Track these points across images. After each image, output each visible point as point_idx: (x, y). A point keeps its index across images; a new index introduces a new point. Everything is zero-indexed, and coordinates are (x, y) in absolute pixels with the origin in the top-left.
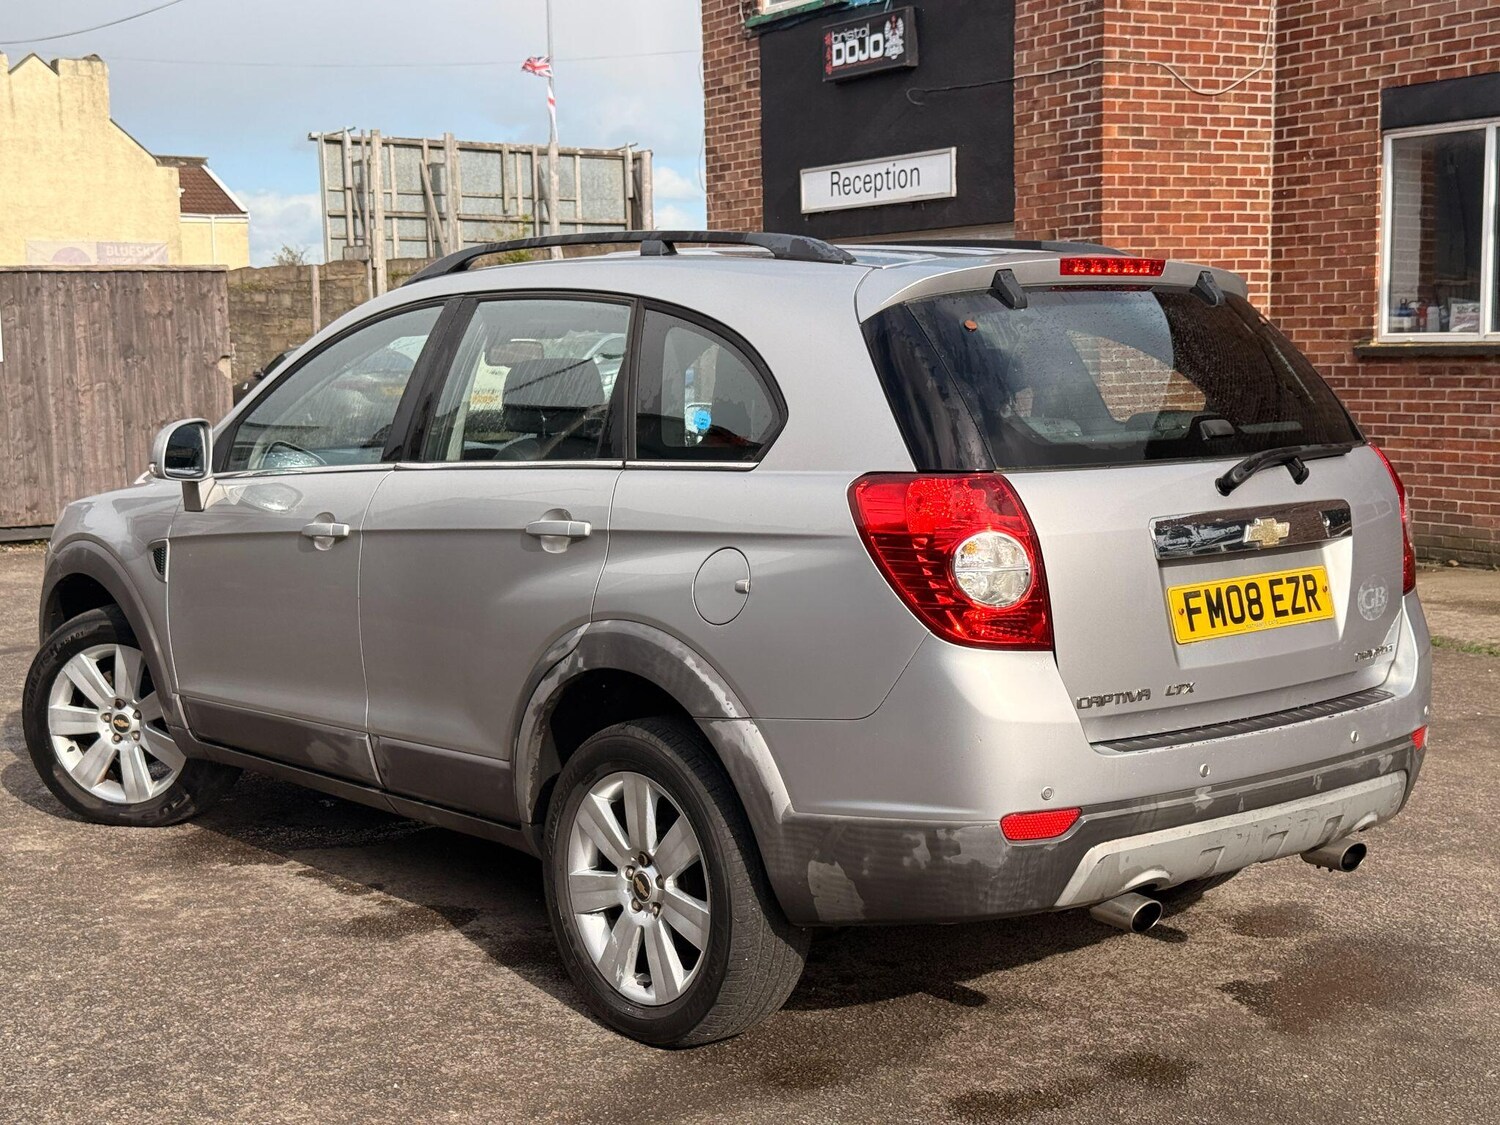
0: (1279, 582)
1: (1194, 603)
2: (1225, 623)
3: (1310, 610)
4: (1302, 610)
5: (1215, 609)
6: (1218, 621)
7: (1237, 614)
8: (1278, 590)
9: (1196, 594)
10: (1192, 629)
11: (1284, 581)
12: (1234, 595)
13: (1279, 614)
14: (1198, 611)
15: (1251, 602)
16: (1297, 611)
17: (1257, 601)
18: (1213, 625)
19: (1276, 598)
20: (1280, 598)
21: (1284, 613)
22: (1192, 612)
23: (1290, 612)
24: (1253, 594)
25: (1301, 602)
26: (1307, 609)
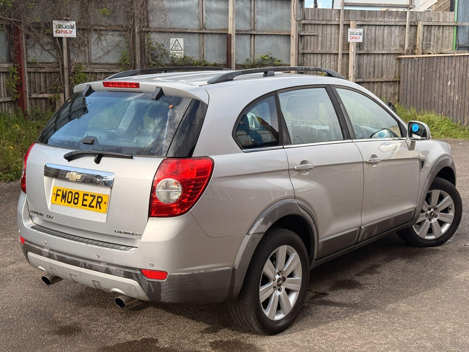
0: (87, 195)
1: (59, 193)
2: (65, 202)
3: (96, 208)
4: (93, 207)
5: (64, 197)
6: (63, 200)
7: (69, 200)
8: (86, 197)
9: (60, 190)
10: (56, 200)
11: (89, 195)
12: (70, 194)
13: (83, 205)
14: (59, 195)
15: (75, 198)
16: (90, 206)
17: (77, 199)
18: (61, 201)
19: (84, 200)
20: (86, 200)
21: (86, 206)
22: (58, 195)
23: (88, 206)
24: (77, 196)
25: (94, 204)
26: (95, 207)
